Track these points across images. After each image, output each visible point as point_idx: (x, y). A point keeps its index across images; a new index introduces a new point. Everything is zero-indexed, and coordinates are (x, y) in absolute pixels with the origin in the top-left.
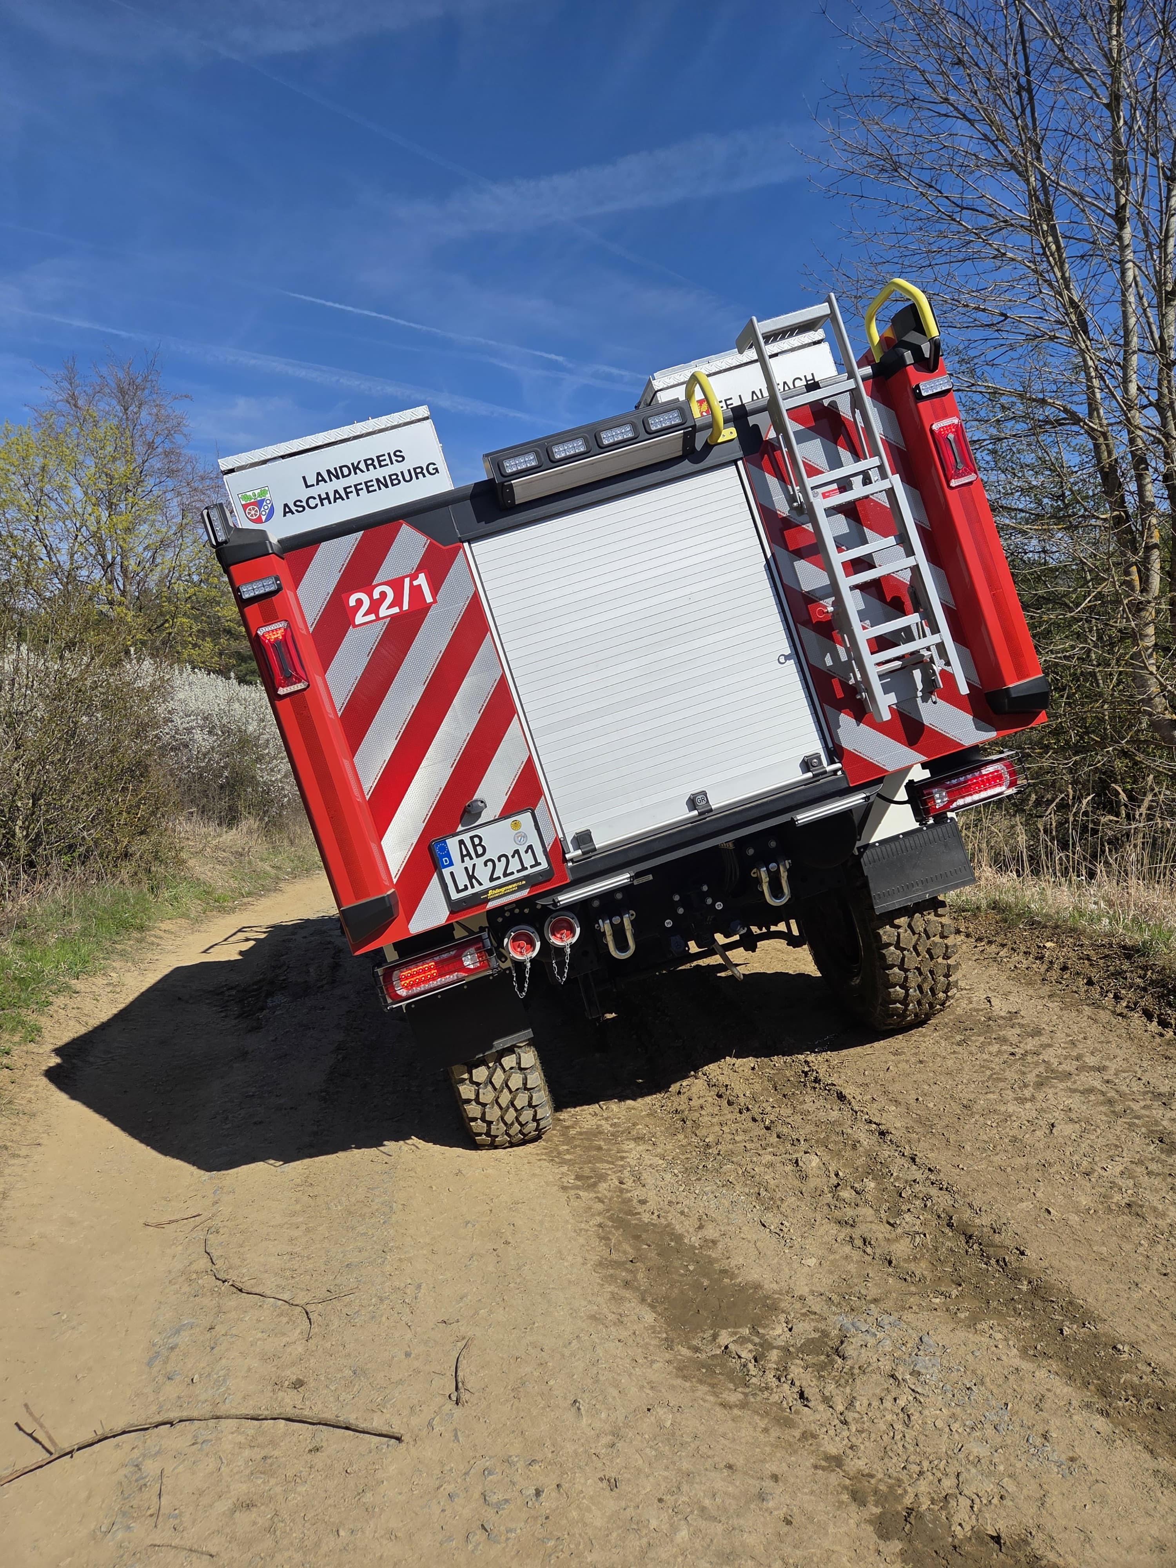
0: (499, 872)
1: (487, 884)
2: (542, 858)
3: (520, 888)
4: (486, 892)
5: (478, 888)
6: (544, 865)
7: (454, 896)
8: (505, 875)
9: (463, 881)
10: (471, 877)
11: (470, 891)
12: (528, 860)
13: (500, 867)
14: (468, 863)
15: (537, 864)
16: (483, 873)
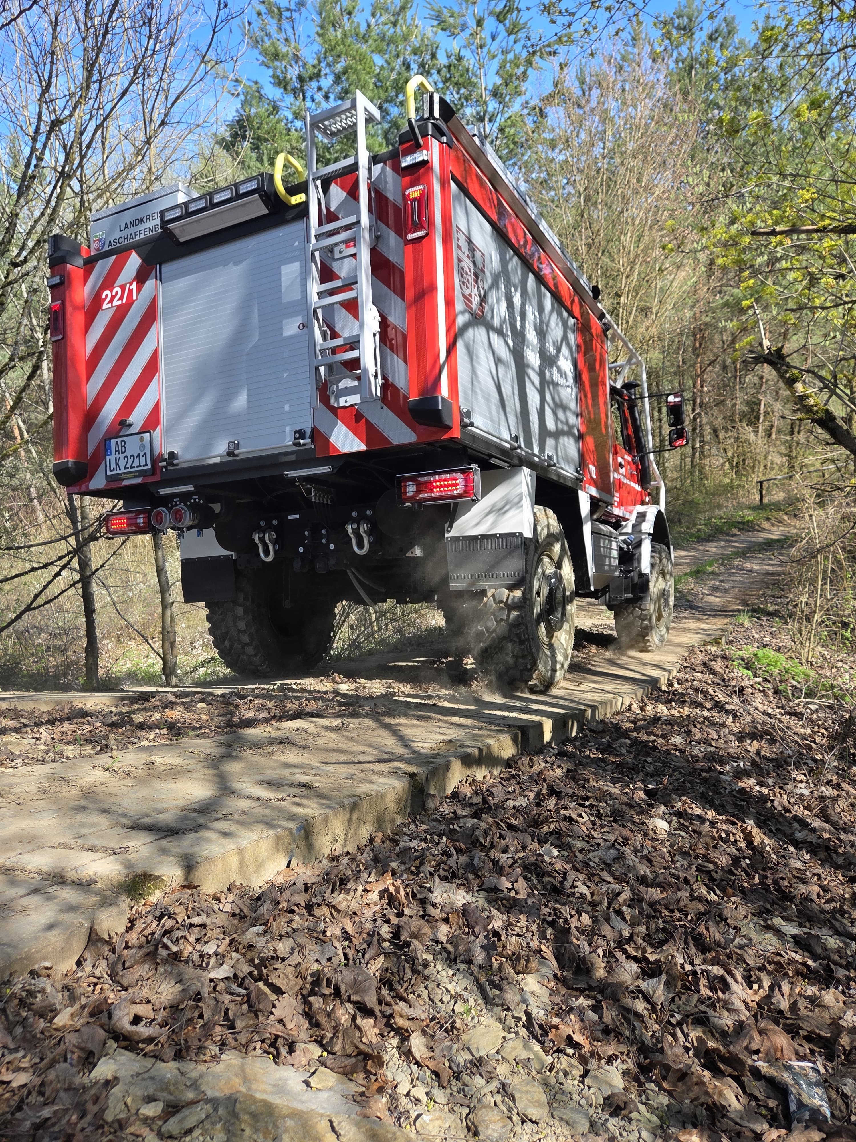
0: (128, 465)
1: (123, 471)
2: (149, 462)
3: (136, 477)
4: (120, 474)
5: (118, 472)
6: (149, 467)
7: (109, 473)
8: (132, 467)
9: (113, 465)
10: (117, 464)
11: (115, 472)
12: (143, 463)
13: (130, 461)
14: (117, 455)
15: (146, 465)
16: (122, 464)
